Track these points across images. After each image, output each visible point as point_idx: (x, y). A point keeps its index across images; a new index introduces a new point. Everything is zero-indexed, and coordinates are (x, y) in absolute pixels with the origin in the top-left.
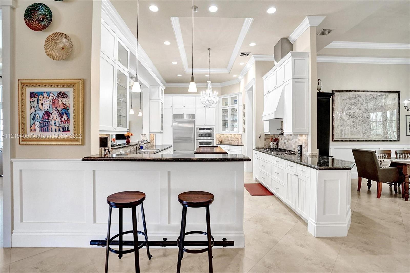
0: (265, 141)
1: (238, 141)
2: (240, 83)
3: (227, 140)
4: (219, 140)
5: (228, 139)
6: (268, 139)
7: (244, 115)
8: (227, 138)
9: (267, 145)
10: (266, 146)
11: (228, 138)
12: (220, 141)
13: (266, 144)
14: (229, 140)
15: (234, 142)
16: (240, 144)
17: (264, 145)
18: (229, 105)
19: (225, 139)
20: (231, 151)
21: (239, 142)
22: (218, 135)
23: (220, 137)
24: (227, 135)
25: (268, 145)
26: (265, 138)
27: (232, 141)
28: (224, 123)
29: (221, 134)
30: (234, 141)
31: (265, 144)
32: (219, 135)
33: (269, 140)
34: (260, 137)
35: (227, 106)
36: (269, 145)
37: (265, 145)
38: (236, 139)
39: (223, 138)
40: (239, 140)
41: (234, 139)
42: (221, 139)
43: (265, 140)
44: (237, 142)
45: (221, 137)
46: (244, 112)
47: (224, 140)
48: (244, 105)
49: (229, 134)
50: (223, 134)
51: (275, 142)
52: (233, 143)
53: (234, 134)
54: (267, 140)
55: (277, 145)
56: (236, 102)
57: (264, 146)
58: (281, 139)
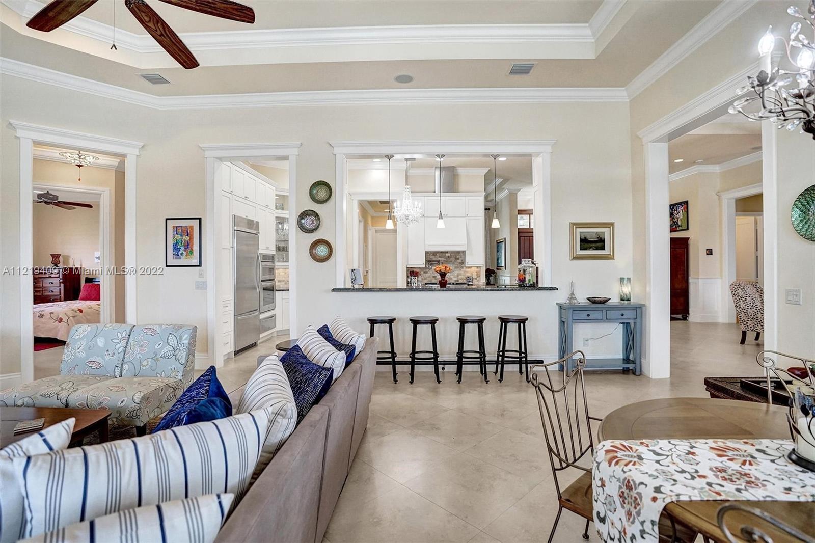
30: (284, 281)
41: (283, 279)
58: (424, 272)
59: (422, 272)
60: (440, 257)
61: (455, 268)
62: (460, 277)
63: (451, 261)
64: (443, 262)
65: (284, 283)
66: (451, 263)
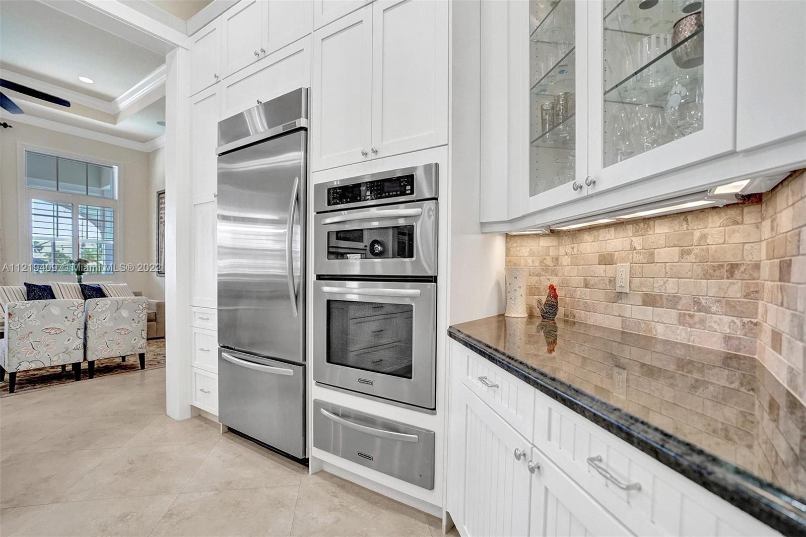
3: (601, 295)
4: (532, 291)
5: (612, 281)
8: (600, 270)
11: (610, 270)
14: (620, 296)
15: (682, 321)
19: (586, 286)
23: (549, 262)
27: (650, 300)
30: (673, 301)
38: (706, 276)
39: (569, 274)
41: (671, 287)
42: (548, 281)
44: (723, 324)
45: (556, 259)
52: (665, 329)
65: (674, 314)
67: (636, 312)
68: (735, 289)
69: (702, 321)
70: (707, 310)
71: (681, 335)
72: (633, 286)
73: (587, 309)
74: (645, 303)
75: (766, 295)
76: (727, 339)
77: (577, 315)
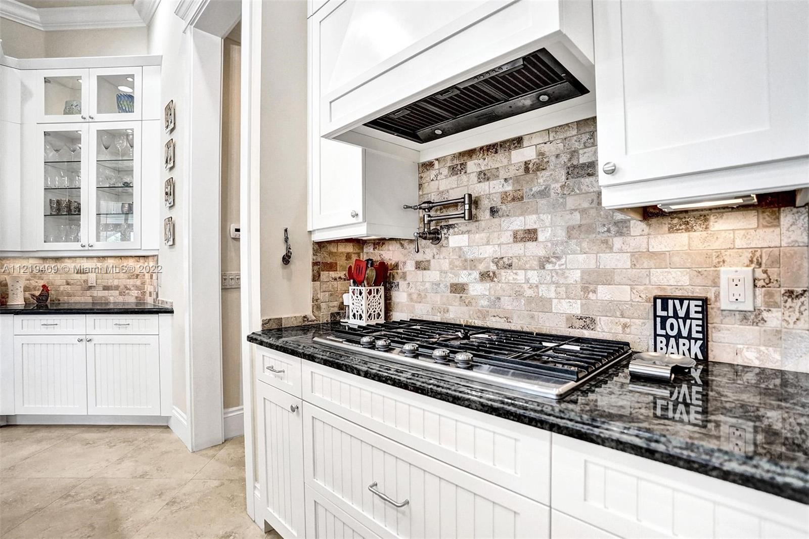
0: (318, 283)
1: (137, 288)
2: (149, 27)
3: (79, 288)
4: (26, 289)
5: (86, 281)
6: (331, 267)
7: (171, 161)
8: (78, 276)
9: (323, 306)
10: (319, 308)
11: (84, 277)
12: (37, 293)
13: (321, 296)
14: (90, 288)
15: (121, 294)
16: (150, 302)
17: (310, 303)
18: (85, 113)
19: (68, 284)
20: (96, 339)
21: (144, 293)
22: (25, 263)
24: (78, 260)
25: (331, 304)
26: (315, 264)
27: (106, 288)
28: (59, 202)
29: (44, 259)
30: (117, 288)
31: (315, 300)
32: (31, 261)
33: (333, 274)
34: (286, 260)
35: (77, 118)
36: (336, 304)
37: (317, 307)
38: (129, 278)
39: (55, 278)
40: (143, 283)
41: (116, 282)
42: (41, 283)
43: (316, 278)
44: (135, 293)
46: (170, 145)
47: (62, 288)
48: (170, 111)
49: (87, 257)
50: (57, 259)
51: (377, 283)
52: (114, 298)
53: (121, 257)
54: (324, 275)
55: (388, 299)
56: (125, 102)
57: (309, 313)
58: (419, 266)
59: (410, 267)
60: (484, 176)
61: (571, 231)
62: (604, 292)
63: (544, 193)
64: (497, 202)
65: (117, 292)
66: (542, 202)
67: (99, 293)
68: (138, 282)
69: (128, 293)
70: (130, 289)
71: (121, 299)
72: (98, 283)
73: (69, 295)
74: (104, 290)
75: (147, 283)
76: (137, 298)
77: (61, 299)
